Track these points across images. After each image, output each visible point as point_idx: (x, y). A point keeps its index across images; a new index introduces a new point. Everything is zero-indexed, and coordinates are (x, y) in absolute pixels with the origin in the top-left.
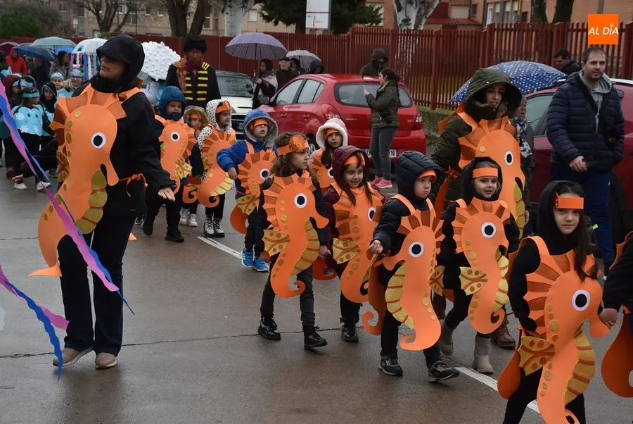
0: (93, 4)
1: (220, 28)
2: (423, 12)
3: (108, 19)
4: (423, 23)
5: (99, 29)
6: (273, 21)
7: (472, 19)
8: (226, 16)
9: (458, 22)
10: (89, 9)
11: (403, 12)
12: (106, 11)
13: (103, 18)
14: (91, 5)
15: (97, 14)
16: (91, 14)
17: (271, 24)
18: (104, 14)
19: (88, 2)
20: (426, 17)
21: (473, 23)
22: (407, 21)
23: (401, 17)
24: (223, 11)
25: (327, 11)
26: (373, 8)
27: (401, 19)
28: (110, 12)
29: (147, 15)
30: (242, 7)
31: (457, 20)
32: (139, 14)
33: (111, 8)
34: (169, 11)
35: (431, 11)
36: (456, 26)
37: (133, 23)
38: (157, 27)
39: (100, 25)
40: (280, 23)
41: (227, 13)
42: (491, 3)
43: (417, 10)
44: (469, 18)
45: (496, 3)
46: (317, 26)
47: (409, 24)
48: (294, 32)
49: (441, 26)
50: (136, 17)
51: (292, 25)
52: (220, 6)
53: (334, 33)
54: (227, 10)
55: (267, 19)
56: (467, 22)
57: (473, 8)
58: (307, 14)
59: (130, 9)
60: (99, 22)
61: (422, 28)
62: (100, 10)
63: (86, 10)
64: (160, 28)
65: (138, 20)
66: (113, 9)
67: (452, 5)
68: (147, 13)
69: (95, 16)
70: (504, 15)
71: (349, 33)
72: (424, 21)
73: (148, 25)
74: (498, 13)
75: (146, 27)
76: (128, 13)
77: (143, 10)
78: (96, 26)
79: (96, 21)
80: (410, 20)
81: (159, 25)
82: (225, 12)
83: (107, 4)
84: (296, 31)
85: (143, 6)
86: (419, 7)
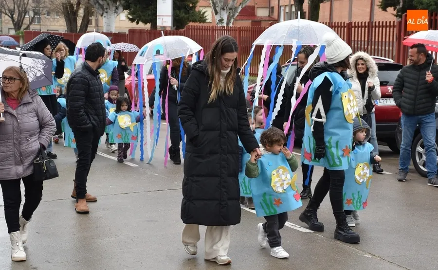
0: (9, 11)
1: (99, 25)
2: (231, 15)
3: (20, 21)
4: (232, 22)
5: (13, 27)
6: (136, 21)
7: (271, 16)
8: (104, 19)
9: (261, 18)
10: (6, 14)
11: (218, 15)
12: (19, 15)
13: (16, 20)
14: (7, 11)
15: (12, 17)
16: (7, 17)
17: (135, 23)
18: (17, 18)
19: (5, 10)
20: (234, 18)
21: (272, 19)
22: (221, 21)
23: (217, 18)
24: (102, 16)
25: (171, 15)
26: (201, 12)
27: (218, 20)
28: (21, 16)
29: (48, 17)
30: (115, 13)
31: (261, 17)
32: (42, 17)
33: (22, 13)
34: (65, 16)
35: (237, 14)
36: (261, 21)
37: (38, 23)
38: (55, 25)
39: (15, 25)
40: (140, 23)
41: (105, 17)
42: (283, 6)
43: (228, 13)
44: (269, 16)
45: (286, 6)
46: (164, 25)
47: (223, 23)
48: (150, 29)
49: (251, 21)
50: (40, 18)
51: (148, 24)
52: (100, 12)
53: (176, 29)
54: (105, 14)
55: (132, 20)
56: (268, 19)
57: (272, 9)
58: (158, 17)
59: (35, 14)
60: (13, 23)
61: (231, 25)
62: (14, 14)
63: (3, 15)
64: (58, 25)
65: (41, 21)
66: (23, 14)
67: (257, 7)
68: (48, 16)
69: (10, 19)
70: (291, 13)
71: (185, 28)
72: (232, 20)
73: (49, 24)
74: (287, 13)
75: (48, 26)
76: (34, 16)
77: (45, 14)
78: (12, 26)
79: (11, 22)
80: (223, 20)
81: (57, 24)
82: (104, 16)
83: (19, 11)
84: (151, 28)
85: (45, 11)
86: (228, 12)
